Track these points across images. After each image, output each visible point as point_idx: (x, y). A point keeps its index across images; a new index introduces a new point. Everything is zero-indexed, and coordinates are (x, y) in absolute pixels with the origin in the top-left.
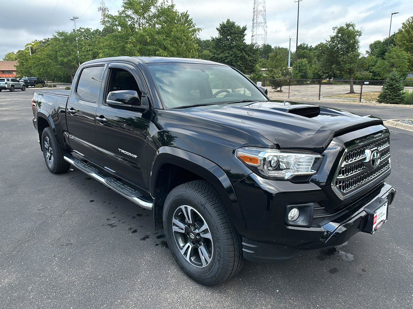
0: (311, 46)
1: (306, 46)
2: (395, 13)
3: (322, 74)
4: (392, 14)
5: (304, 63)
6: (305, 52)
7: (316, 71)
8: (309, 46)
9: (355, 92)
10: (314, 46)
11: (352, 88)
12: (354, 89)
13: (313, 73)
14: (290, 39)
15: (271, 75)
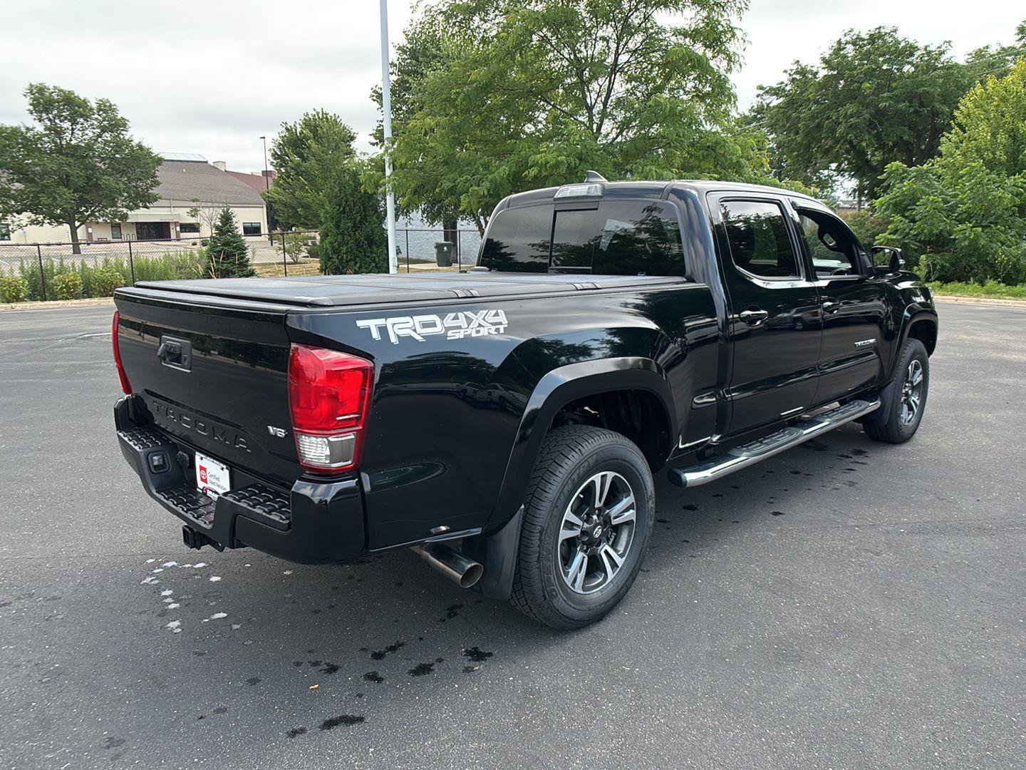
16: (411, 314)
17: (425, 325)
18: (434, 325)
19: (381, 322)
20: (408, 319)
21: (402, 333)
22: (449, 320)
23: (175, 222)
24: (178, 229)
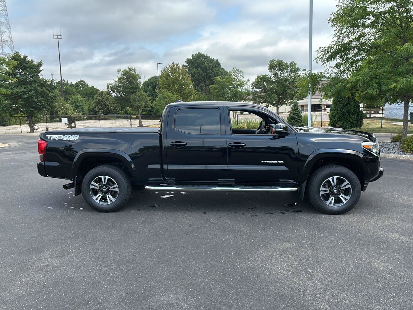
0: (72, 83)
1: (66, 83)
2: (160, 63)
3: (98, 110)
4: (158, 64)
5: (79, 100)
6: (68, 88)
7: (91, 107)
8: (69, 83)
9: (144, 125)
10: (74, 83)
11: (140, 122)
12: (143, 124)
13: (88, 109)
14: (52, 75)
15: (64, 112)
16: (57, 135)
17: (59, 137)
18: (61, 137)
19: (51, 136)
20: (56, 136)
21: (54, 138)
22: (65, 136)
23: (325, 104)
24: (325, 107)
